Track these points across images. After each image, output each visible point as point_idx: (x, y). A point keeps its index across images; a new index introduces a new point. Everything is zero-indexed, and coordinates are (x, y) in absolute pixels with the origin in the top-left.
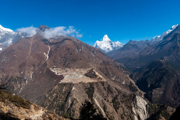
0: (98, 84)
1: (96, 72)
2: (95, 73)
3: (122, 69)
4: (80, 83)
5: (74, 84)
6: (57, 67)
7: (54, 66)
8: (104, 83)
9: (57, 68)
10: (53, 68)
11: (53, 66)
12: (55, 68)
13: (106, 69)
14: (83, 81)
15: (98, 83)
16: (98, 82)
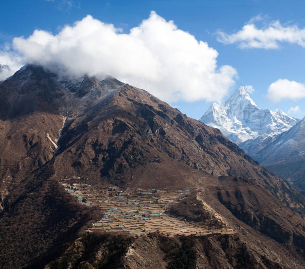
0: (209, 242)
1: (205, 204)
2: (200, 204)
3: (287, 195)
4: (150, 235)
5: (133, 238)
6: (82, 180)
7: (75, 177)
8: (227, 241)
9: (83, 185)
10: (71, 182)
11: (72, 175)
12: (79, 182)
13: (238, 194)
14: (164, 231)
15: (210, 239)
16: (209, 235)
